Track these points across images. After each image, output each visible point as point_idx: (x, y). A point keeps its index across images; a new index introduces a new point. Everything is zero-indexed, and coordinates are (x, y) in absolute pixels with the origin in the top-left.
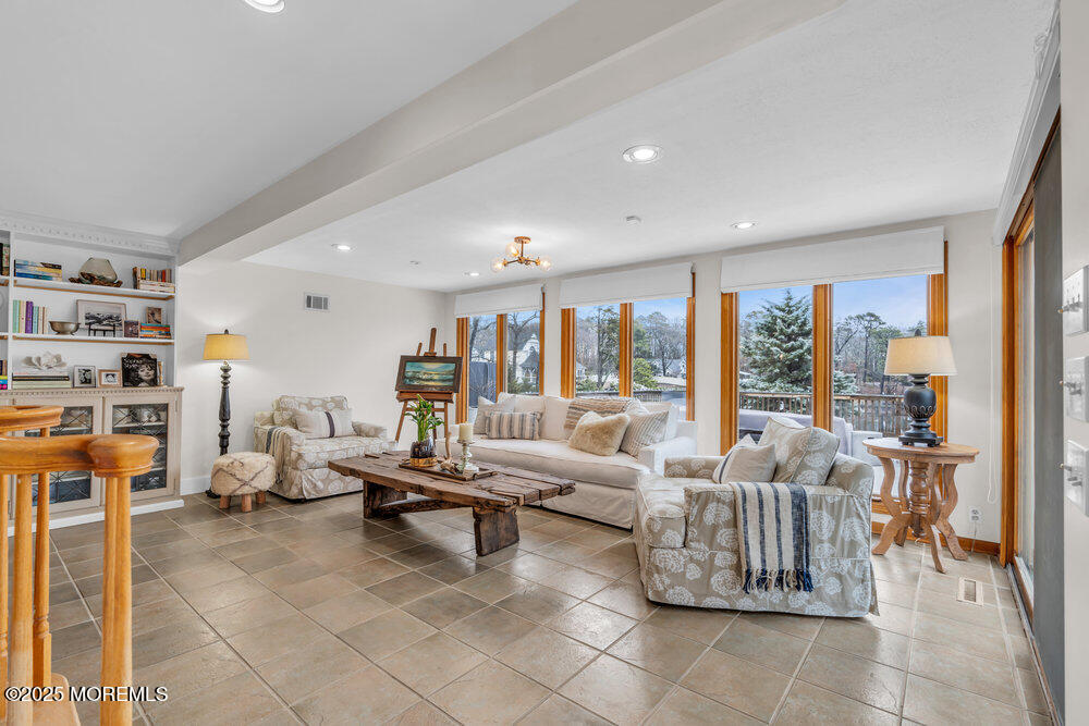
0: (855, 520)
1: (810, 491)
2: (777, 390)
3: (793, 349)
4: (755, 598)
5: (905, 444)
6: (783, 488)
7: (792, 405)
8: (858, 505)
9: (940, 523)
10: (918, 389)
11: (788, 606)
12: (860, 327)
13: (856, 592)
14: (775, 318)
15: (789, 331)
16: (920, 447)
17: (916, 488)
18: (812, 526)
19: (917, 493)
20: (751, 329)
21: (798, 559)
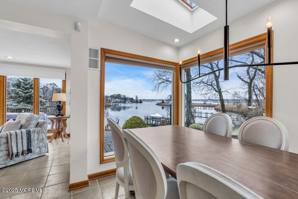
0: (43, 134)
1: (31, 130)
2: (21, 106)
3: (28, 93)
4: (14, 160)
5: (57, 116)
6: (24, 130)
7: (27, 110)
8: (44, 130)
9: (63, 132)
10: (59, 104)
11: (25, 159)
12: (51, 87)
13: (43, 150)
14: (20, 82)
15: (26, 87)
16: (60, 116)
17: (59, 125)
18: (32, 137)
19: (59, 126)
20: (10, 85)
21: (28, 146)
